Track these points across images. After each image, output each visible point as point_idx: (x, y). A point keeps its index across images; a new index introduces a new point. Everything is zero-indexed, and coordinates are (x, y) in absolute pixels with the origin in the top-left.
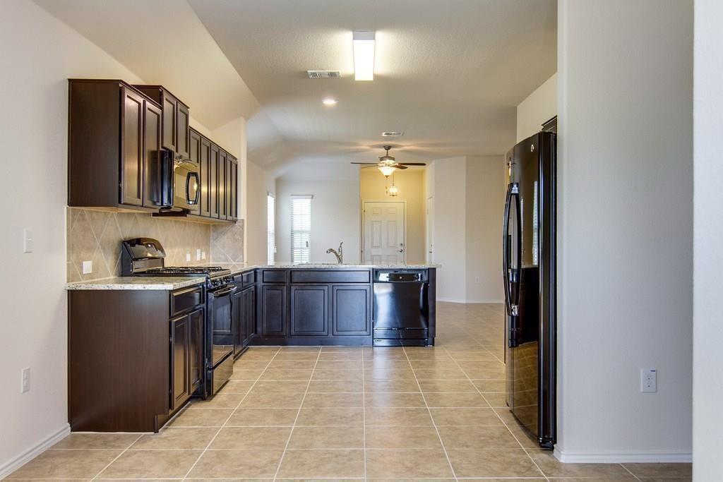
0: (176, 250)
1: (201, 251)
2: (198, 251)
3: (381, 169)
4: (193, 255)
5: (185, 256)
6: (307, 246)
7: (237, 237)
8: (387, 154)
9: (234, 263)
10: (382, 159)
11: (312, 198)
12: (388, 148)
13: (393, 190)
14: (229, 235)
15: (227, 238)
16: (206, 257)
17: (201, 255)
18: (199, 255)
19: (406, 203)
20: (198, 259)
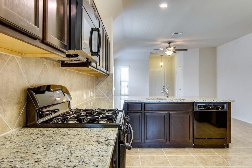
0: (78, 93)
1: (91, 92)
2: (89, 92)
3: (165, 52)
4: (87, 94)
5: (83, 96)
6: (127, 87)
7: (109, 83)
8: (169, 46)
9: (107, 98)
10: (167, 48)
11: (129, 67)
12: (170, 43)
13: (162, 64)
14: (105, 82)
15: (104, 84)
16: (93, 95)
17: (91, 94)
18: (89, 94)
19: (165, 70)
20: (89, 96)
